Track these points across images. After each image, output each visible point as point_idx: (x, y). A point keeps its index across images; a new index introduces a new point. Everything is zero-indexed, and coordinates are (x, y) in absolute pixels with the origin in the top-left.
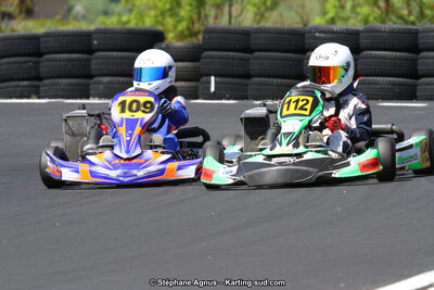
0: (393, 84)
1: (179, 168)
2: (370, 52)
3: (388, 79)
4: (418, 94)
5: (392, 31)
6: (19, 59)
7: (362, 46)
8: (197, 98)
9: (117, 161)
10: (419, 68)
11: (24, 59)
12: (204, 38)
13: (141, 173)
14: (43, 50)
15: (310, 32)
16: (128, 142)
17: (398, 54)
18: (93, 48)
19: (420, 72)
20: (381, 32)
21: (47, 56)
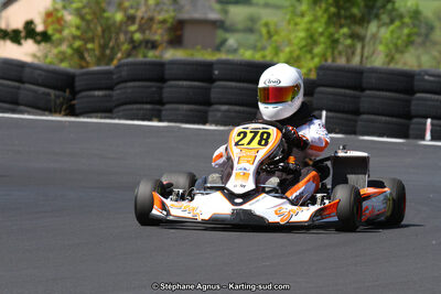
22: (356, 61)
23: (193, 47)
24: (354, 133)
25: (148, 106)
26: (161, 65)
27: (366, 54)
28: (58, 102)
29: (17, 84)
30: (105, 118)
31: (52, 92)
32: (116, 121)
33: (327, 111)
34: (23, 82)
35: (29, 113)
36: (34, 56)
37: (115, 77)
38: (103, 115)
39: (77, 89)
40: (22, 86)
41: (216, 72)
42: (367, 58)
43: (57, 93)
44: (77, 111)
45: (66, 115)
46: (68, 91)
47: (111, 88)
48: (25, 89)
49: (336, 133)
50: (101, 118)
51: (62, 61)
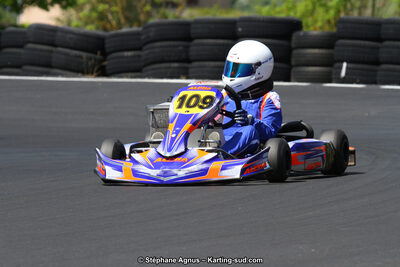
1: (224, 168)
6: (172, 43)
8: (330, 82)
9: (159, 159)
11: (175, 43)
13: (182, 173)
14: (193, 36)
16: (173, 139)
18: (238, 34)
21: (196, 41)
22: (368, 13)
23: (211, 5)
24: (375, 83)
25: (176, 65)
26: (186, 25)
27: (378, 5)
28: (90, 63)
29: (49, 48)
30: (135, 77)
31: (84, 55)
32: (146, 80)
33: (348, 62)
34: (56, 46)
35: (63, 76)
36: (58, 20)
37: (143, 37)
38: (133, 74)
39: (108, 50)
40: (54, 49)
41: (240, 29)
42: (379, 9)
43: (90, 55)
44: (109, 72)
45: (99, 76)
46: (99, 53)
47: (140, 49)
48: (58, 52)
49: (357, 83)
50: (132, 77)
51: (86, 24)
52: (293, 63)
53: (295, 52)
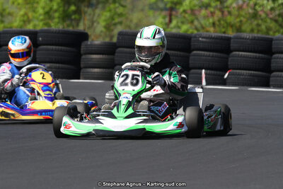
0: (253, 75)
2: (237, 53)
3: (250, 72)
4: (271, 83)
5: (254, 39)
7: (232, 48)
10: (272, 65)
12: (118, 38)
14: (2, 43)
15: (195, 37)
17: (258, 55)
18: (38, 42)
19: (272, 68)
20: (246, 39)
21: (4, 48)
52: (82, 66)
53: (83, 57)
